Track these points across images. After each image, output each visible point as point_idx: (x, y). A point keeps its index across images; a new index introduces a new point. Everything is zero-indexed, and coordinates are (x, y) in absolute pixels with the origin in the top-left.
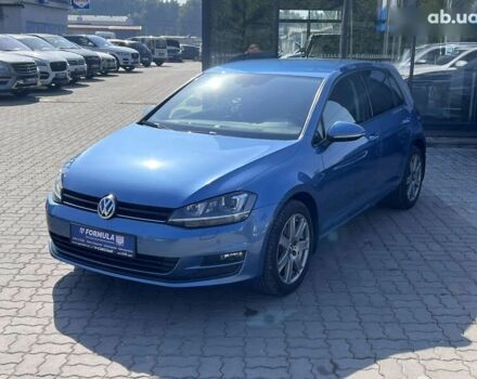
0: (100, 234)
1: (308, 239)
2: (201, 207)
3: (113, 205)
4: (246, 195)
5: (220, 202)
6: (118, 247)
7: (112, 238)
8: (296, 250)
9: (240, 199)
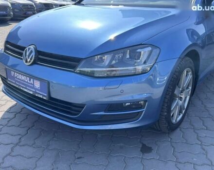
0: (23, 78)
1: (190, 88)
2: (107, 58)
3: (33, 54)
4: (150, 49)
5: (124, 54)
6: (36, 89)
7: (32, 82)
8: (183, 97)
9: (144, 52)
